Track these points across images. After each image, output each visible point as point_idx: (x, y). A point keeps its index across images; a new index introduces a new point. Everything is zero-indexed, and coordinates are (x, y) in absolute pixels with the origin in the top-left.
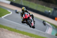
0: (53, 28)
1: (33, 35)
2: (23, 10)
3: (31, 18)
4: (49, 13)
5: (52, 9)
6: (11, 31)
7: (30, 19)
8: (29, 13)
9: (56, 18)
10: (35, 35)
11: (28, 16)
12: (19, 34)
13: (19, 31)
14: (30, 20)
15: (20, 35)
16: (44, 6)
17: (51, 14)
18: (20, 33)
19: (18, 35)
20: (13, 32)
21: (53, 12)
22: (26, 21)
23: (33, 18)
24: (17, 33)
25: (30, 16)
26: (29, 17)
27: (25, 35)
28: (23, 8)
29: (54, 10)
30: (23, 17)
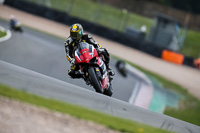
0: (156, 87)
1: (86, 111)
3: (101, 62)
4: (143, 35)
5: (153, 22)
6: (10, 97)
7: (98, 66)
8: (96, 46)
9: (165, 53)
10: (93, 113)
11: (92, 54)
12: (35, 108)
13: (35, 97)
14: (97, 70)
15: (41, 113)
16: (125, 11)
17: (147, 39)
18: (38, 105)
19: (32, 111)
20: (16, 103)
21: (155, 32)
22: (84, 71)
23: (107, 61)
24: (28, 106)
25: (99, 55)
26: (94, 59)
27: (58, 110)
28: (75, 27)
29: (158, 25)
30: (75, 57)
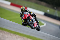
2: (22, 10)
7: (31, 19)
11: (28, 15)
28: (22, 8)
